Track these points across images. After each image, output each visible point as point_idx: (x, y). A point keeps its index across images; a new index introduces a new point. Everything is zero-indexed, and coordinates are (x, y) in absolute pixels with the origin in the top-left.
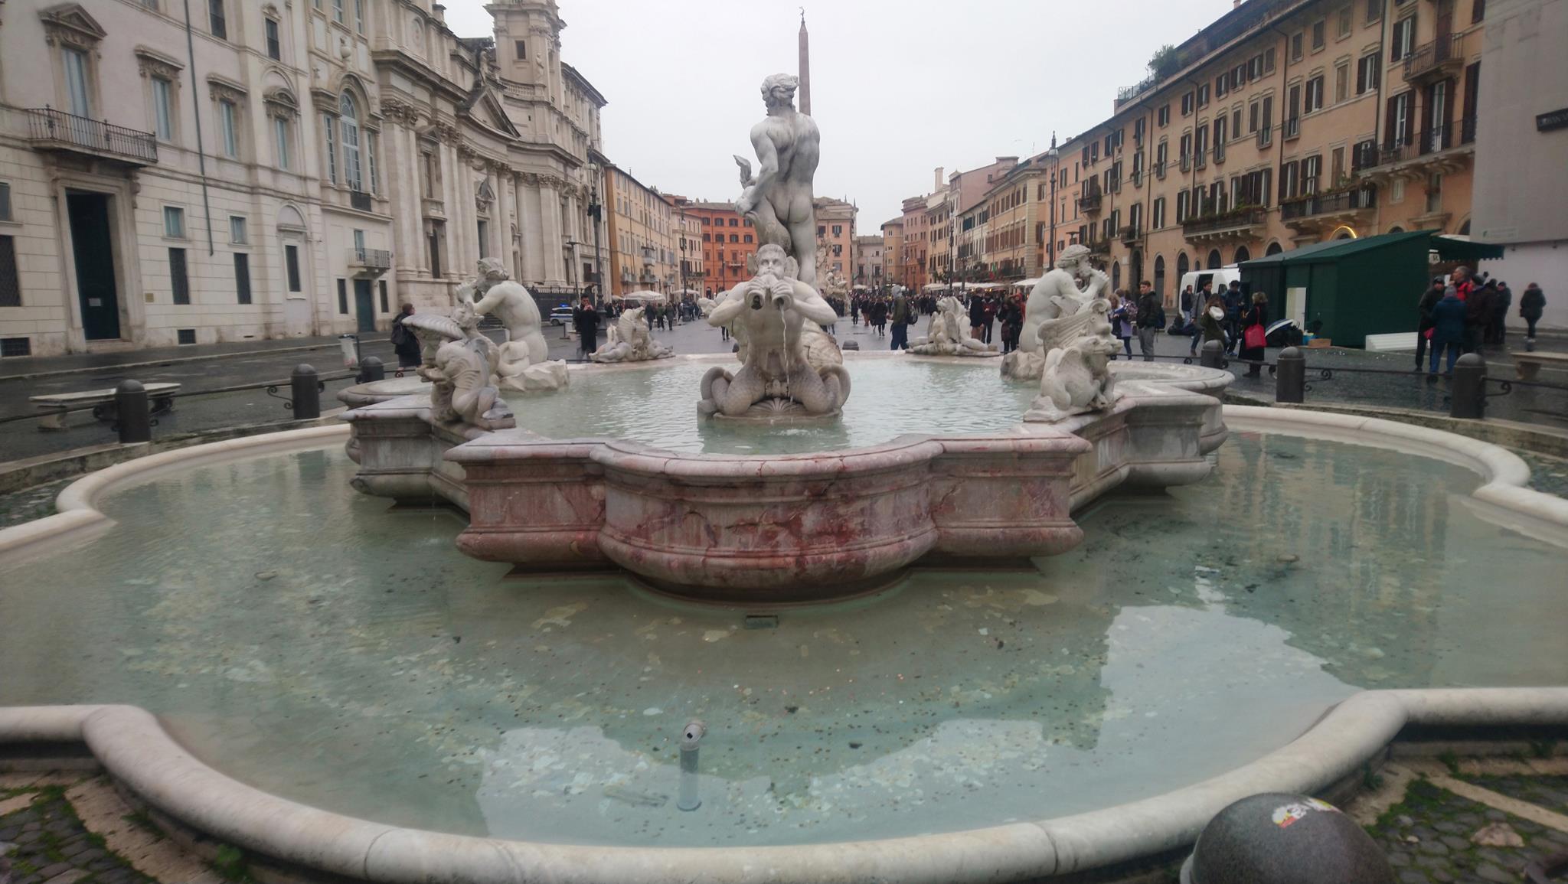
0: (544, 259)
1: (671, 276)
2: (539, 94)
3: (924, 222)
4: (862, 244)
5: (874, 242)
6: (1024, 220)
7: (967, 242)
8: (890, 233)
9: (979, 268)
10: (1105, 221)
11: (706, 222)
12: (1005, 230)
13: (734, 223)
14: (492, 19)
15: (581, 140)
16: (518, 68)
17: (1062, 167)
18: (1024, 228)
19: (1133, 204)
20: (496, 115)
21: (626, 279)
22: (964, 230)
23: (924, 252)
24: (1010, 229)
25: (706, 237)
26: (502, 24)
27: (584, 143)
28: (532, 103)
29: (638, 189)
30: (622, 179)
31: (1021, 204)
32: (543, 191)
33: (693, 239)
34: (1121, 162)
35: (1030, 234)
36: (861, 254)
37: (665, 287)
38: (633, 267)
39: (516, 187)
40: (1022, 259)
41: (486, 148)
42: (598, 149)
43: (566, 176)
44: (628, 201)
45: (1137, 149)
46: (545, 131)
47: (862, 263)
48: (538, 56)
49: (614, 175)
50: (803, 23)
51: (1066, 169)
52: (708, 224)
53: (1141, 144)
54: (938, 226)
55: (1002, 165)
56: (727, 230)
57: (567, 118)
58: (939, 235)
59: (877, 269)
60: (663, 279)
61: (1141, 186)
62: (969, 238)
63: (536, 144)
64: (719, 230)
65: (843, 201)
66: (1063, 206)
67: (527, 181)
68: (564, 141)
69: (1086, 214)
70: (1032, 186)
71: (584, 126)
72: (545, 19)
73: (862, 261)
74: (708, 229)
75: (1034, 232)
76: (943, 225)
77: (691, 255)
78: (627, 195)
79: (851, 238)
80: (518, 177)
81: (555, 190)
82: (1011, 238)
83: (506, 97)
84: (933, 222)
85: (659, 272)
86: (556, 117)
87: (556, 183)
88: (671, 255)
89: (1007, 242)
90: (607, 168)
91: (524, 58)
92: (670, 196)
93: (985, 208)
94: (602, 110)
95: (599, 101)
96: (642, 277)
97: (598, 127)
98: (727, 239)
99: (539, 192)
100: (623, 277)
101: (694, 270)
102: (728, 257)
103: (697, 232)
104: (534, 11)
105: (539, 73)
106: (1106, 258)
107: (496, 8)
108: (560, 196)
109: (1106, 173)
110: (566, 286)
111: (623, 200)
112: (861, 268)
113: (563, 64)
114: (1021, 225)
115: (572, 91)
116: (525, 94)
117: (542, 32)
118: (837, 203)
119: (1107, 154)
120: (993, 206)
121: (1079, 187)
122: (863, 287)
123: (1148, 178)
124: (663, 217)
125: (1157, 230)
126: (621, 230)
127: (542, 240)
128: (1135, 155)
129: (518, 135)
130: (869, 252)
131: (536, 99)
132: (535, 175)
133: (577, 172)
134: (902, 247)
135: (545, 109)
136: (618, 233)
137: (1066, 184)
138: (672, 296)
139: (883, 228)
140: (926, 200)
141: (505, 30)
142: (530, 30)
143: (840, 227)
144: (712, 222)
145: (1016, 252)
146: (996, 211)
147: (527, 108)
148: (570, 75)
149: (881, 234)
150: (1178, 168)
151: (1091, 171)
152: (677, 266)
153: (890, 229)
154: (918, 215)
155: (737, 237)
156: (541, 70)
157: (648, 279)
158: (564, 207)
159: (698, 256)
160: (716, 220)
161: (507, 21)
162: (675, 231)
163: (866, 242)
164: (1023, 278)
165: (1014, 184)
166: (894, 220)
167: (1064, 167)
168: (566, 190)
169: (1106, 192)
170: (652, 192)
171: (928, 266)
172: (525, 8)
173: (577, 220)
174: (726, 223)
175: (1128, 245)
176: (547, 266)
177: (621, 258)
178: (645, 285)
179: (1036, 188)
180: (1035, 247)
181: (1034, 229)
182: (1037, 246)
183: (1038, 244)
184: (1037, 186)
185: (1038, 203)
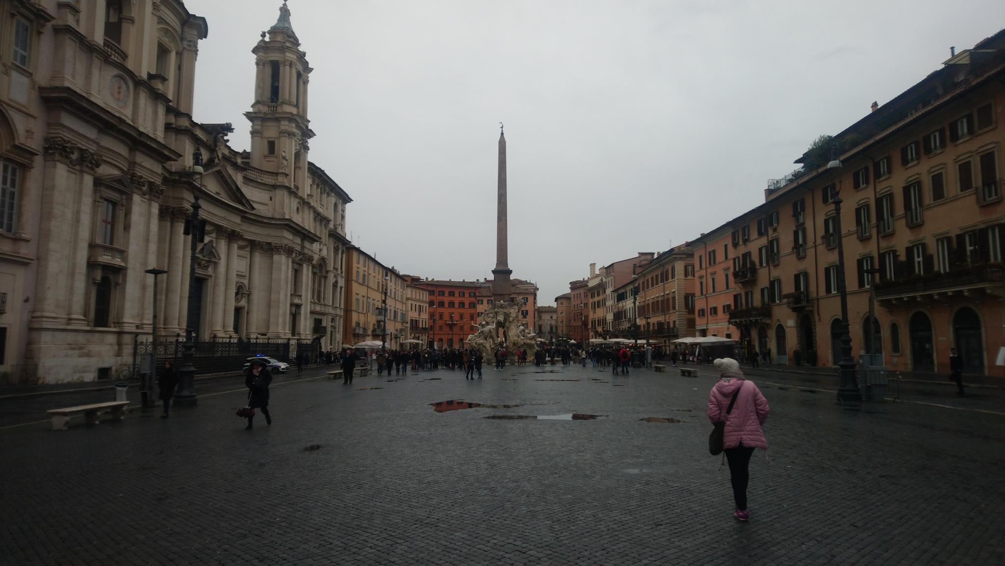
0: (269, 314)
1: (401, 330)
2: (281, 180)
3: (586, 296)
4: (541, 311)
5: (549, 310)
6: (674, 292)
7: (620, 309)
8: (562, 303)
9: (632, 328)
10: (762, 290)
11: (432, 293)
12: (656, 300)
13: (452, 294)
14: (250, 124)
15: (324, 223)
16: (268, 161)
17: (710, 249)
18: (674, 298)
19: (797, 273)
20: (231, 189)
21: (357, 331)
22: (618, 301)
23: (587, 317)
24: (660, 299)
25: (431, 303)
26: (258, 127)
27: (326, 226)
28: (274, 187)
29: (377, 267)
30: (362, 258)
31: (670, 280)
32: (276, 257)
33: (422, 304)
34: (777, 240)
35: (679, 302)
36: (540, 317)
37: (396, 337)
38: (366, 323)
39: (251, 253)
40: (674, 322)
41: (216, 215)
42: (340, 232)
43: (303, 247)
44: (366, 274)
45: (796, 226)
46: (283, 208)
47: (542, 324)
48: (284, 151)
49: (355, 255)
50: (502, 134)
51: (714, 251)
52: (434, 294)
53: (801, 221)
54: (596, 299)
55: (643, 258)
56: (446, 299)
57: (308, 204)
58: (598, 305)
59: (551, 328)
60: (394, 332)
61: (804, 258)
62: (623, 307)
63: (273, 219)
64: (440, 298)
65: (528, 281)
66: (713, 279)
67: (262, 248)
68: (306, 221)
69: (740, 285)
70: (679, 266)
71: (329, 213)
72: (294, 125)
73: (541, 323)
74: (434, 298)
75: (683, 300)
76: (601, 298)
77: (419, 315)
78: (366, 269)
79: (534, 306)
80: (253, 245)
81: (288, 257)
82: (665, 305)
83: (245, 178)
84: (593, 296)
85: (391, 327)
86: (298, 200)
87: (289, 251)
88: (403, 315)
89: (658, 309)
90: (349, 249)
91: (274, 154)
92: (408, 276)
93: (636, 285)
94: (348, 205)
95: (345, 199)
96: (374, 330)
97: (343, 217)
98: (446, 305)
99: (272, 258)
100: (355, 330)
101: (421, 326)
102: (446, 317)
103: (424, 300)
104: (285, 118)
105: (283, 164)
106: (768, 321)
107: (254, 115)
108: (293, 262)
109: (760, 250)
110: (289, 336)
111: (361, 273)
112: (540, 327)
113: (310, 163)
114: (671, 296)
115: (318, 186)
116: (269, 180)
117: (291, 135)
118: (525, 283)
119: (760, 234)
120: (643, 283)
121: (730, 263)
122: (543, 340)
123: (813, 250)
124: (399, 288)
125: (830, 295)
126: (357, 294)
127: (270, 298)
128: (794, 231)
129: (253, 209)
130: (546, 317)
131: (278, 184)
132: (270, 244)
133: (316, 246)
134: (570, 313)
135: (286, 193)
136: (354, 297)
137: (715, 262)
138: (401, 345)
139: (556, 300)
140: (587, 281)
141: (259, 132)
142: (280, 132)
143: (527, 298)
144: (436, 293)
145: (667, 317)
146: (646, 286)
147: (270, 191)
148: (317, 173)
149: (554, 305)
150: (855, 236)
151: (742, 250)
152: (407, 323)
153: (562, 301)
154: (582, 291)
155: (454, 303)
156: (285, 162)
157: (378, 332)
158: (297, 273)
159: (425, 316)
160: (439, 291)
161: (262, 126)
162: (408, 299)
163: (544, 310)
164: (677, 337)
165: (663, 265)
166: (564, 295)
167: (712, 249)
168: (301, 260)
169: (761, 264)
170: (392, 272)
171: (590, 326)
172: (277, 116)
173: (310, 283)
174: (447, 294)
175: (794, 310)
176: (272, 320)
177: (355, 316)
178: (375, 336)
179: (683, 268)
180: (684, 313)
181: (683, 299)
182: (686, 312)
183: (687, 310)
184: (683, 266)
185: (685, 279)
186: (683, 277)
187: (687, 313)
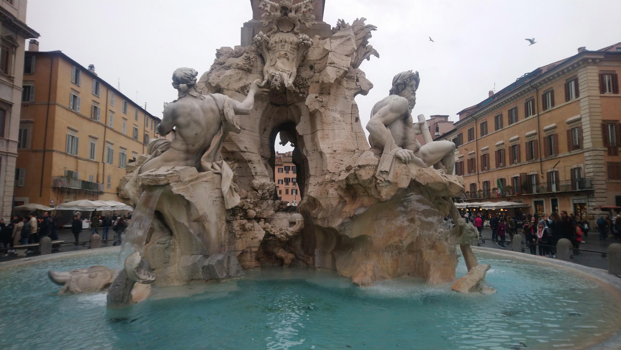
49: (64, 68)
126: (72, 129)
136: (62, 131)
179: (597, 78)
180: (602, 153)
181: (600, 129)
182: (604, 151)
183: (606, 149)
184: (597, 74)
185: (600, 97)
186: (597, 92)
187: (606, 153)
